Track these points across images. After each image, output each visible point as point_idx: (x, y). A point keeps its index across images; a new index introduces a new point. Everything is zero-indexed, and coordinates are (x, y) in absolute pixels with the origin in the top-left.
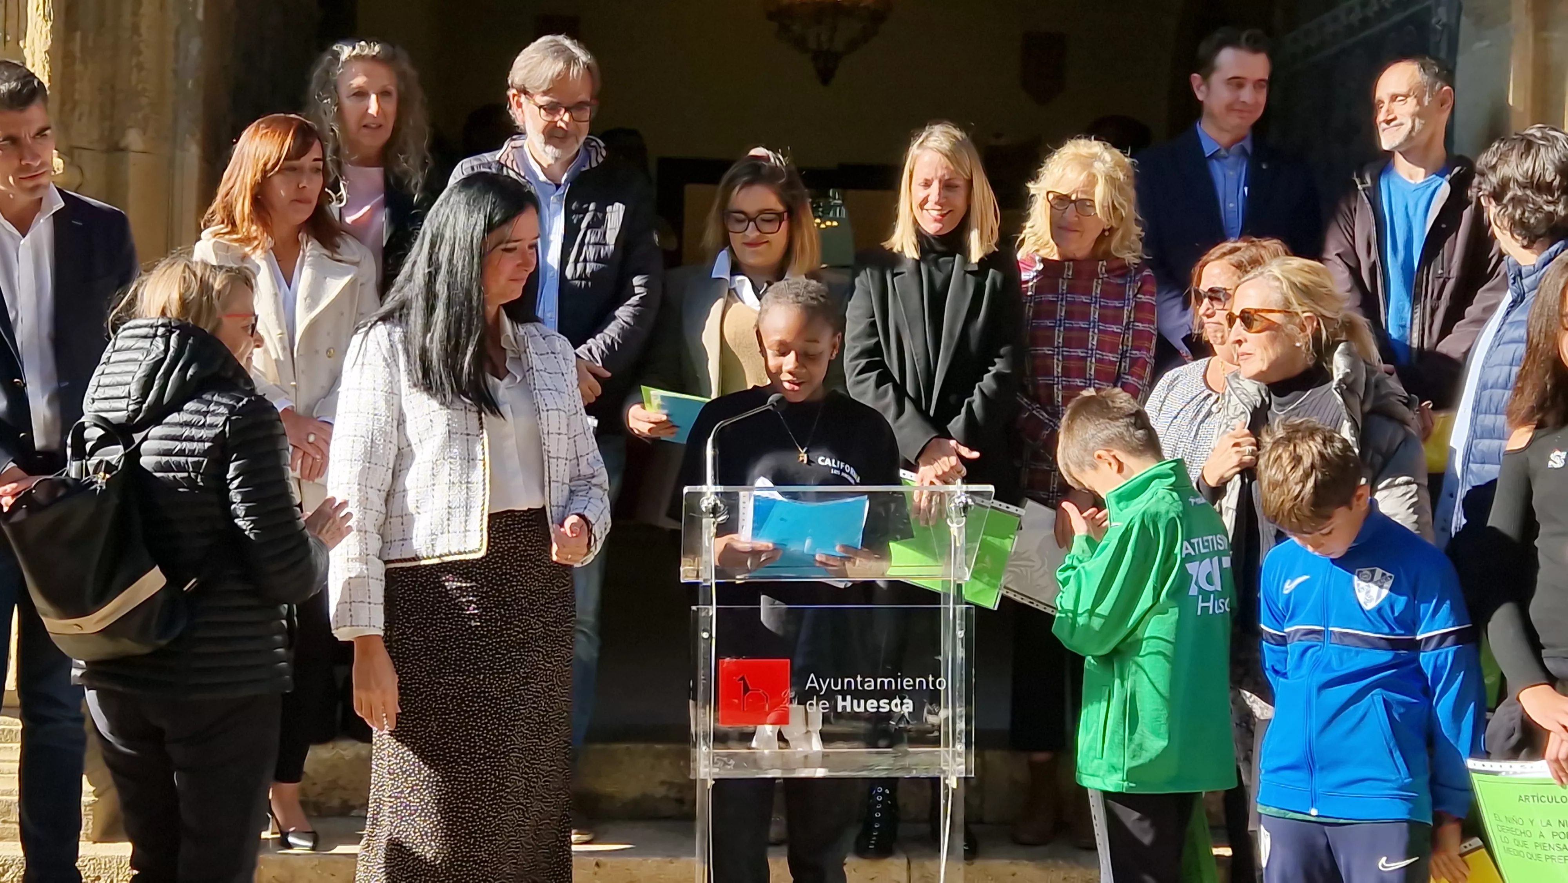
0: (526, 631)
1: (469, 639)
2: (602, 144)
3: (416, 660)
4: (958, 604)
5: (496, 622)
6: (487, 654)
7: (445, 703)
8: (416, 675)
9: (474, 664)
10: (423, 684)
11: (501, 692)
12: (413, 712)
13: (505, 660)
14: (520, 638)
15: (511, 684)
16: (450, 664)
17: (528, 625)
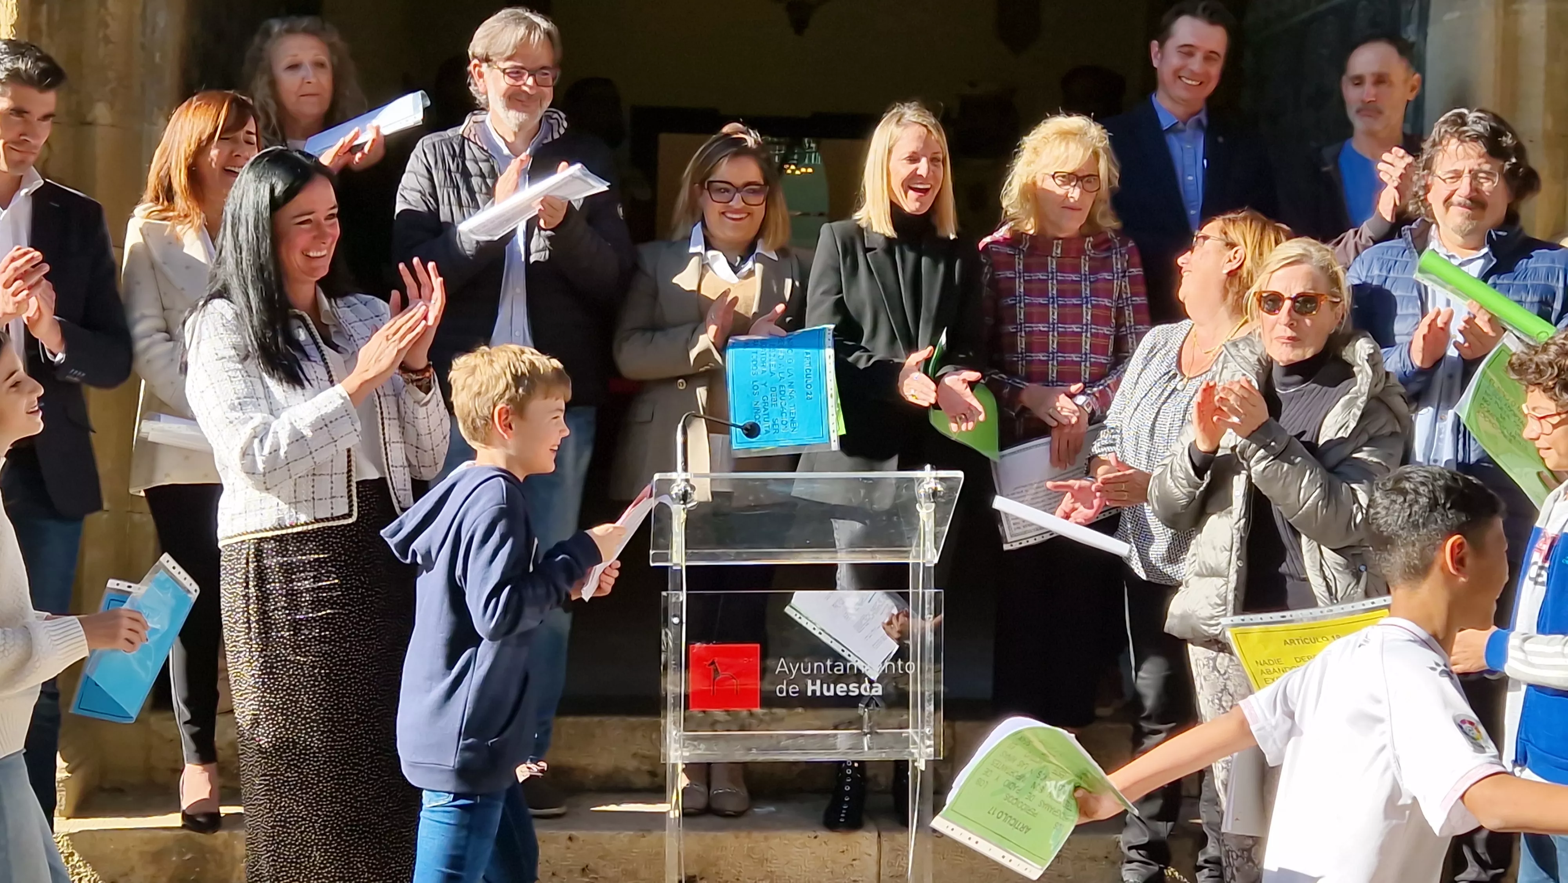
2: (563, 115)
4: (926, 588)
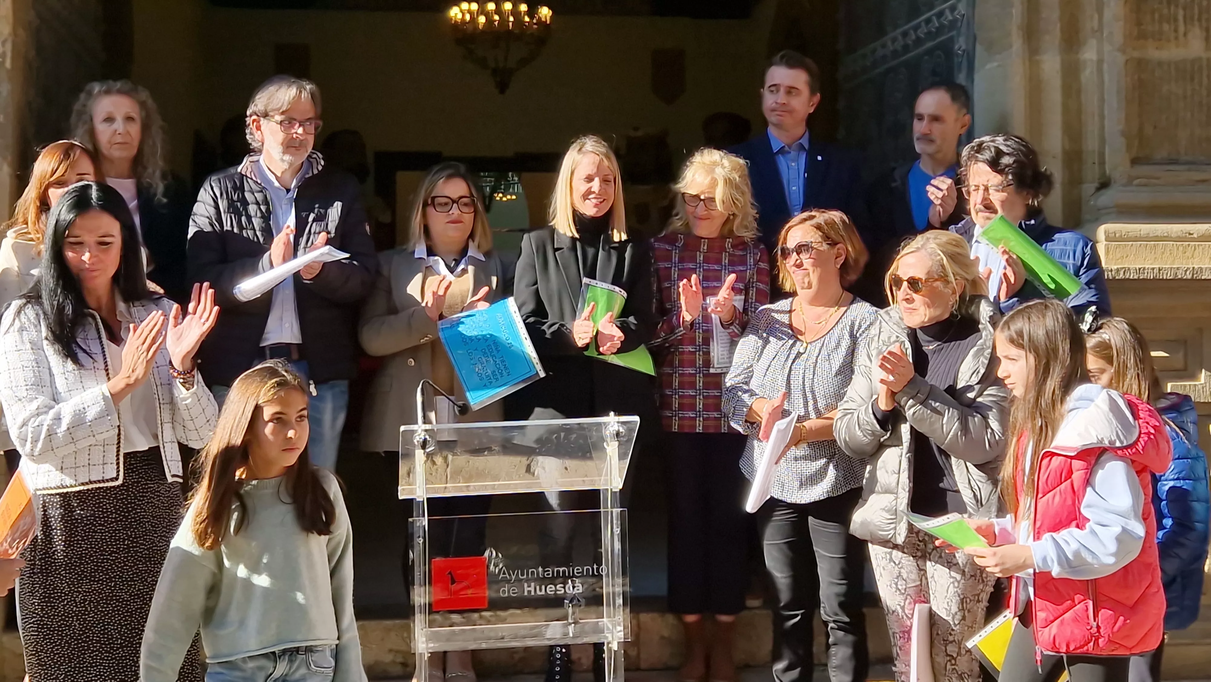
0: (150, 548)
1: (101, 555)
2: (321, 155)
3: (57, 574)
4: (614, 508)
5: (124, 541)
6: (116, 566)
7: (84, 606)
8: (58, 586)
9: (106, 575)
10: (64, 593)
11: (131, 596)
12: (57, 615)
13: (132, 571)
14: (146, 554)
15: (139, 590)
16: (86, 576)
17: (152, 543)
